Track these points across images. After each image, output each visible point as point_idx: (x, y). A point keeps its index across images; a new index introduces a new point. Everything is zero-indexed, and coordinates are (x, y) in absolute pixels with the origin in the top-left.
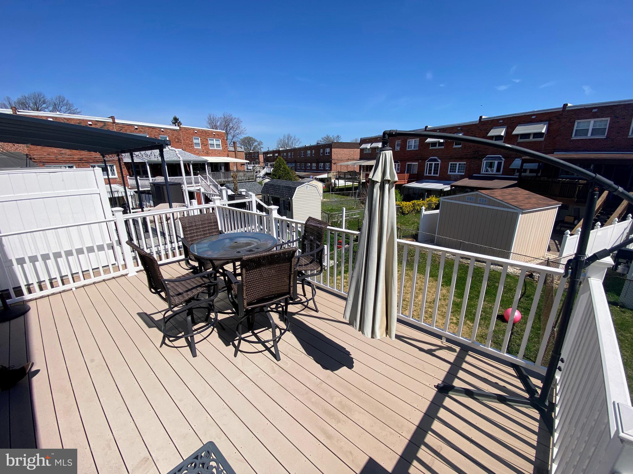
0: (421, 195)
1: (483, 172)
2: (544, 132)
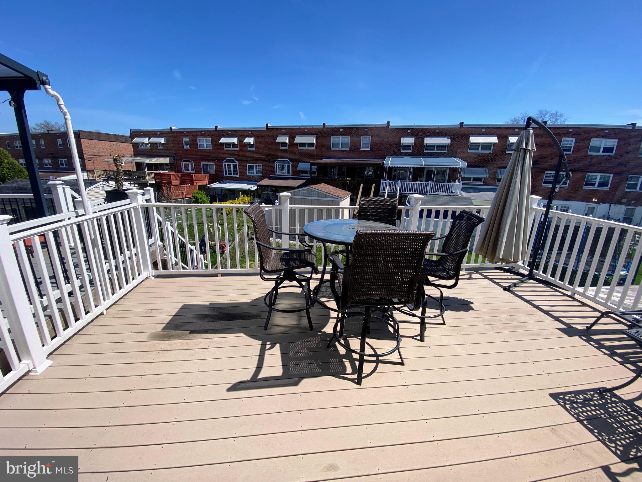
0: (225, 196)
1: (278, 173)
2: (314, 143)
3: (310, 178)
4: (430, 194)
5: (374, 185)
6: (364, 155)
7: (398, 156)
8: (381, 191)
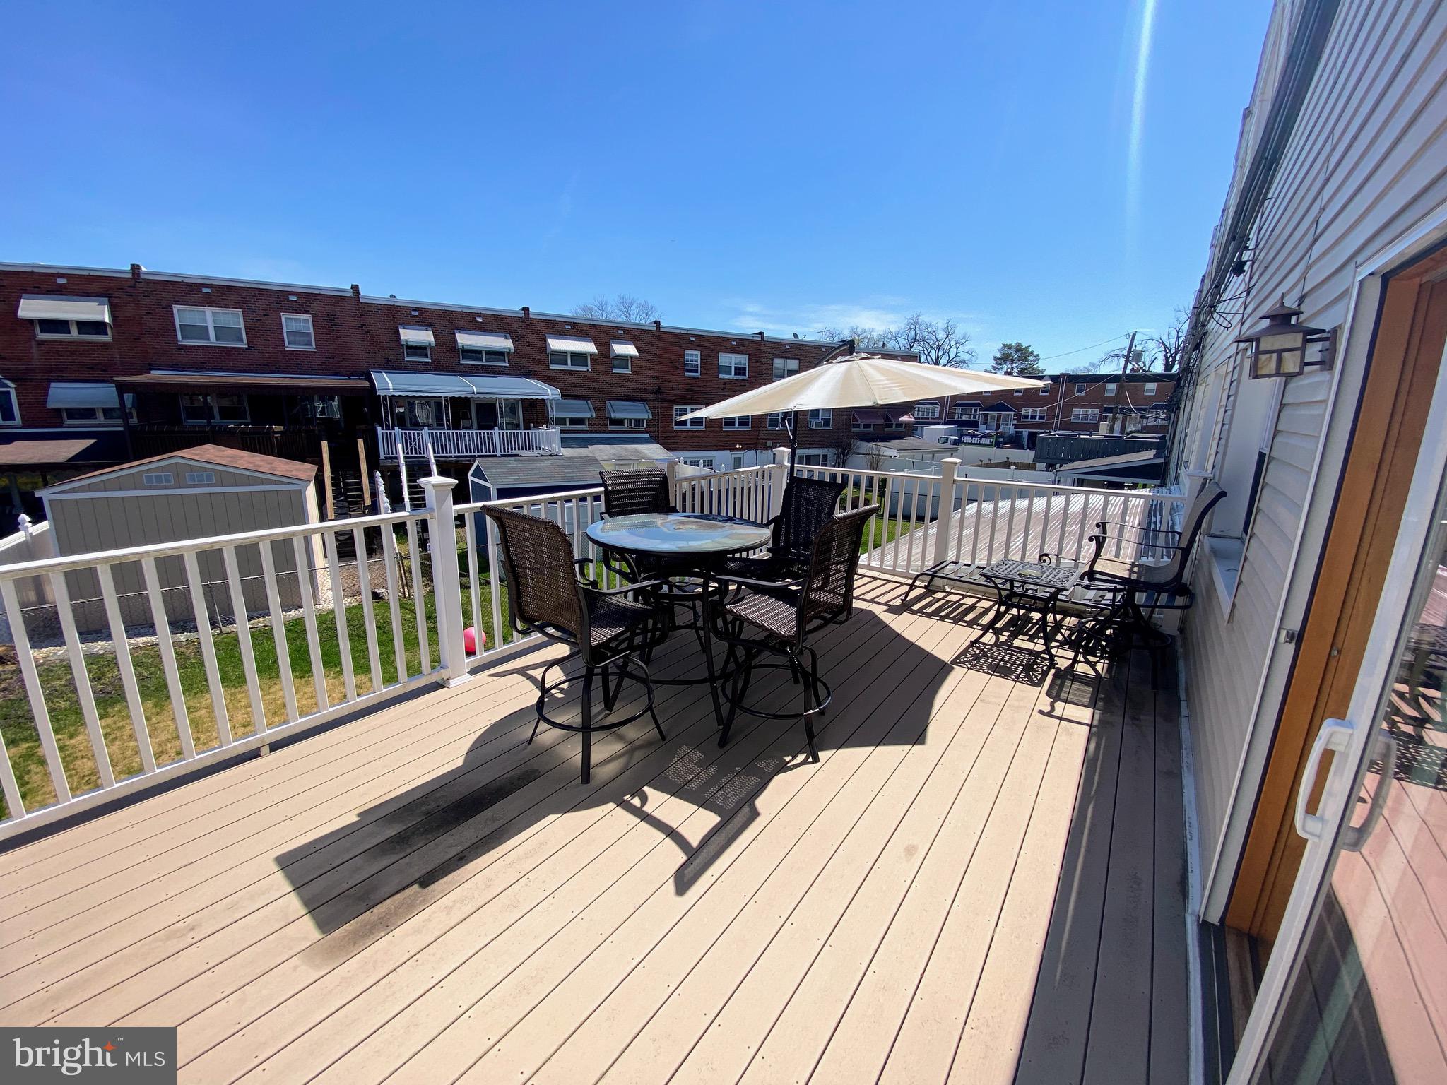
2: (107, 320)
3: (122, 429)
4: (503, 456)
5: (360, 442)
6: (298, 363)
7: (405, 369)
8: (382, 456)
